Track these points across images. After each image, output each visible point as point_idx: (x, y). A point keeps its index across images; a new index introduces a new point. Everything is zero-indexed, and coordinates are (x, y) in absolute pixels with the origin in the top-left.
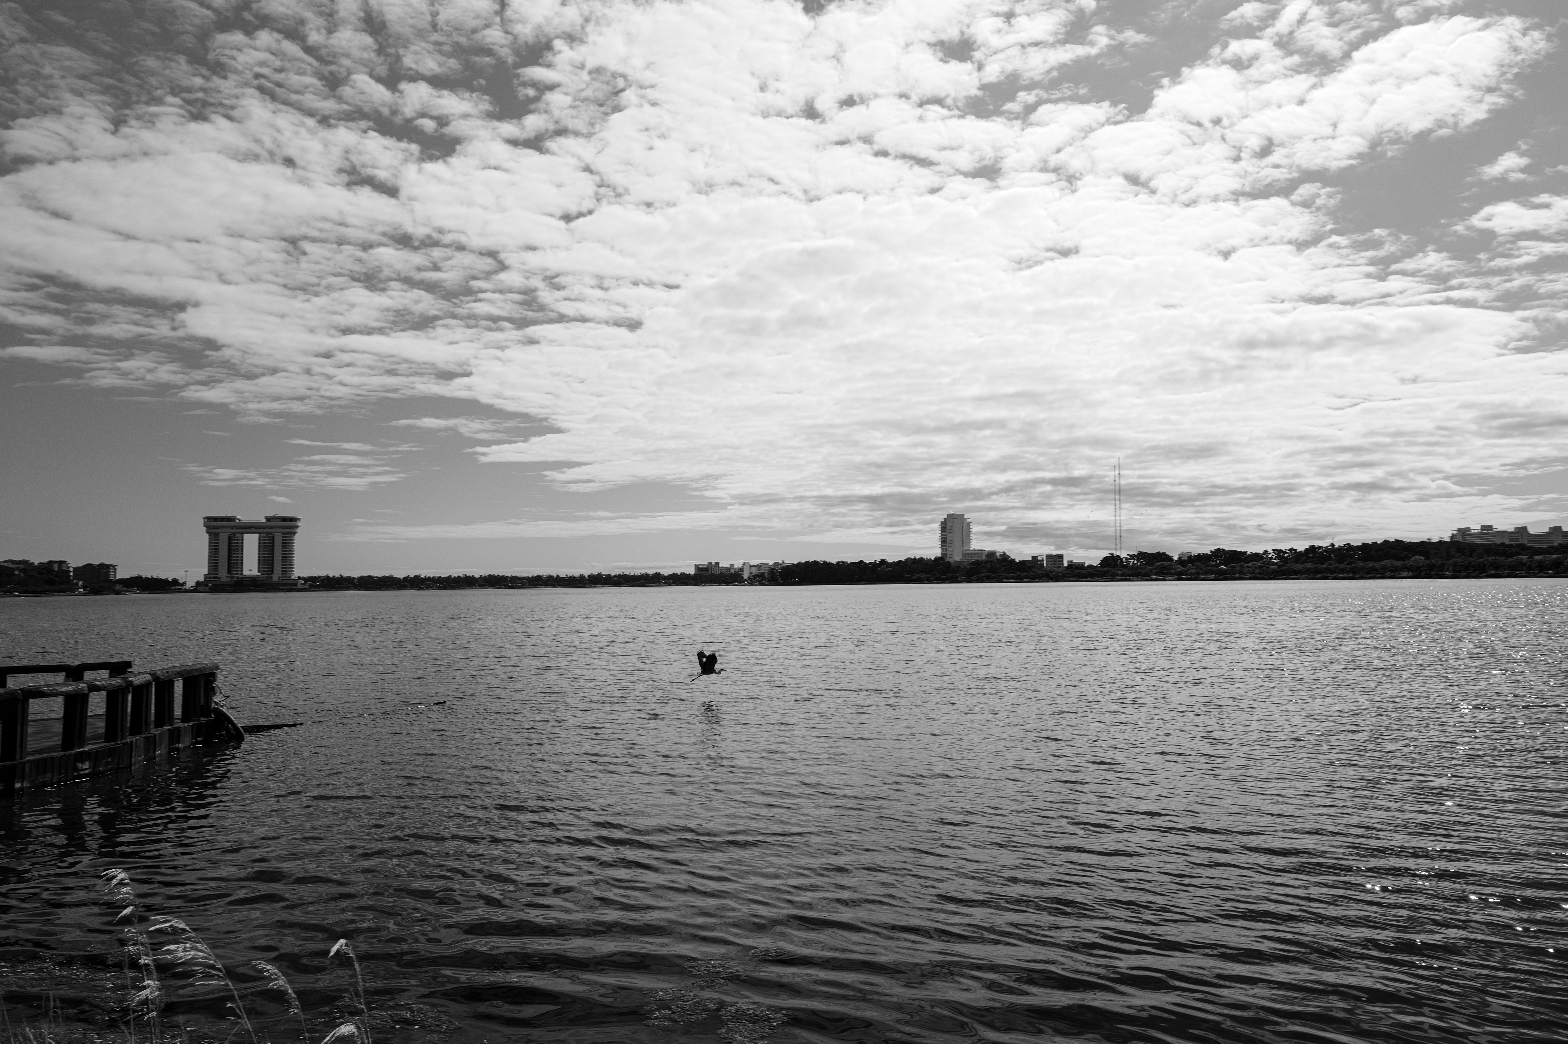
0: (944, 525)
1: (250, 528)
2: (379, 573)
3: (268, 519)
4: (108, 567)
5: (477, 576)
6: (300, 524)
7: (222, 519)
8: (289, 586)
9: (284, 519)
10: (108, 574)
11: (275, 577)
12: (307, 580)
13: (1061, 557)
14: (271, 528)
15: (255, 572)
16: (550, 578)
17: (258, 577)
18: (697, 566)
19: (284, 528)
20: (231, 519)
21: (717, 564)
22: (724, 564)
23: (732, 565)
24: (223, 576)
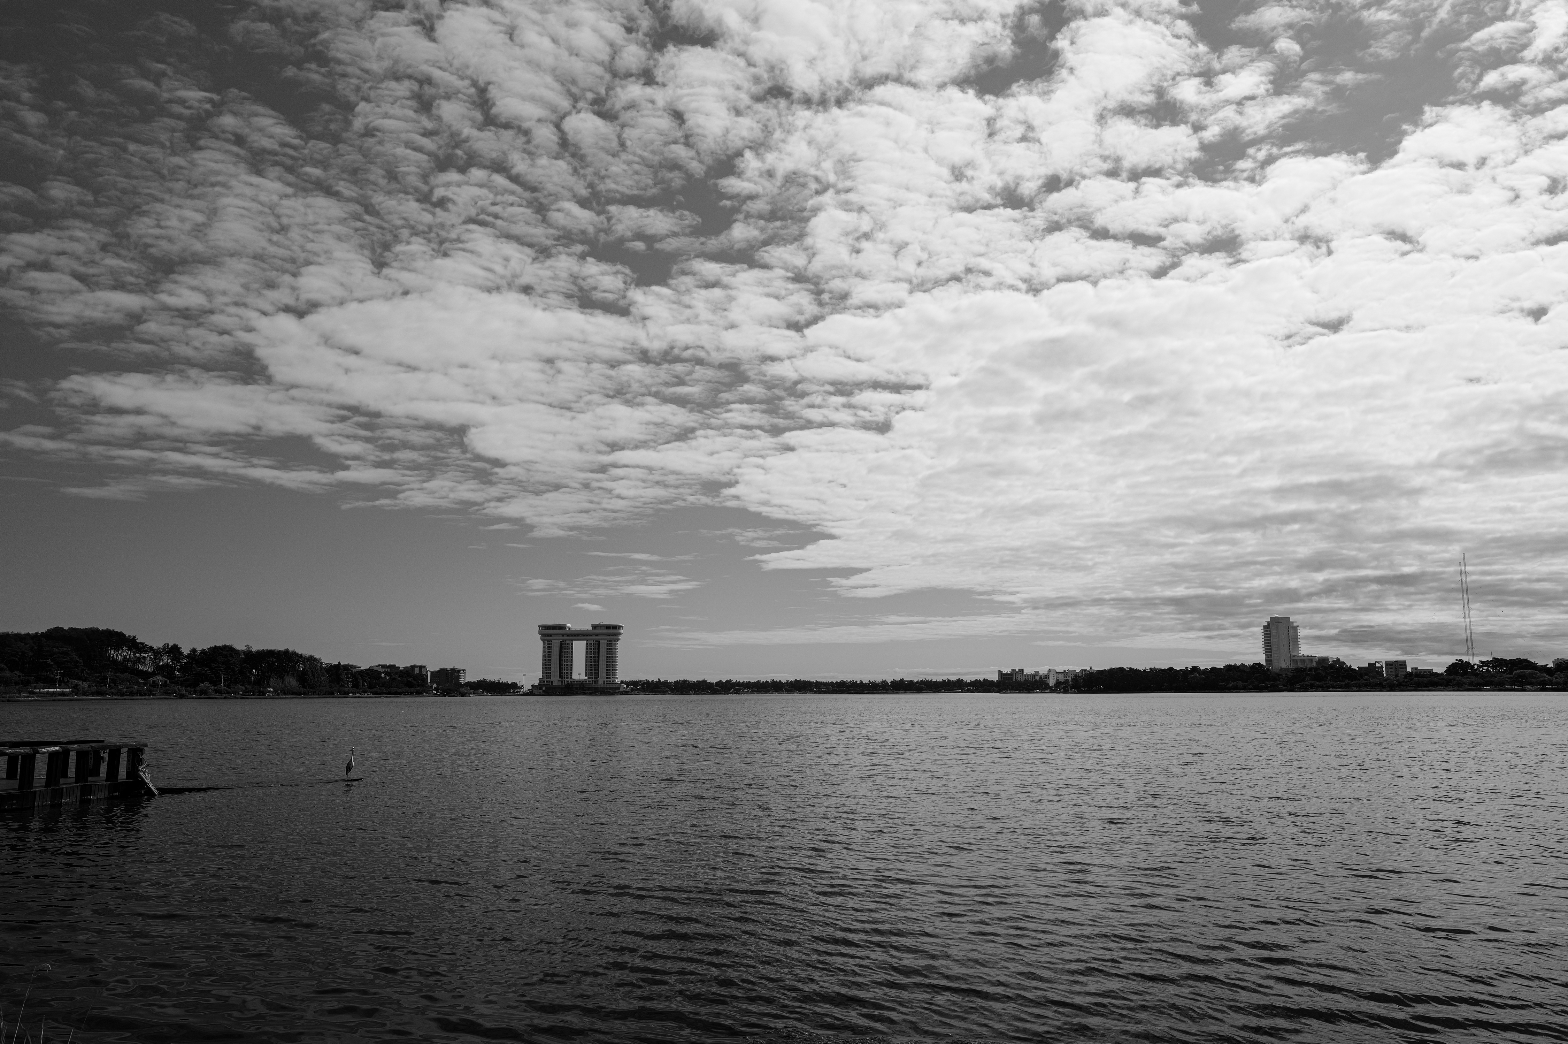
0: (1267, 629)
1: (578, 635)
2: (693, 678)
3: (595, 627)
4: (459, 671)
5: (784, 681)
6: (622, 631)
7: (555, 627)
8: (612, 690)
9: (609, 627)
10: (458, 677)
11: (600, 682)
12: (628, 684)
13: (1403, 664)
14: (597, 635)
15: (583, 677)
16: (853, 683)
17: (585, 680)
18: (1000, 673)
19: (608, 635)
20: (562, 627)
21: (1021, 670)
22: (1028, 670)
23: (1037, 672)
24: (555, 680)
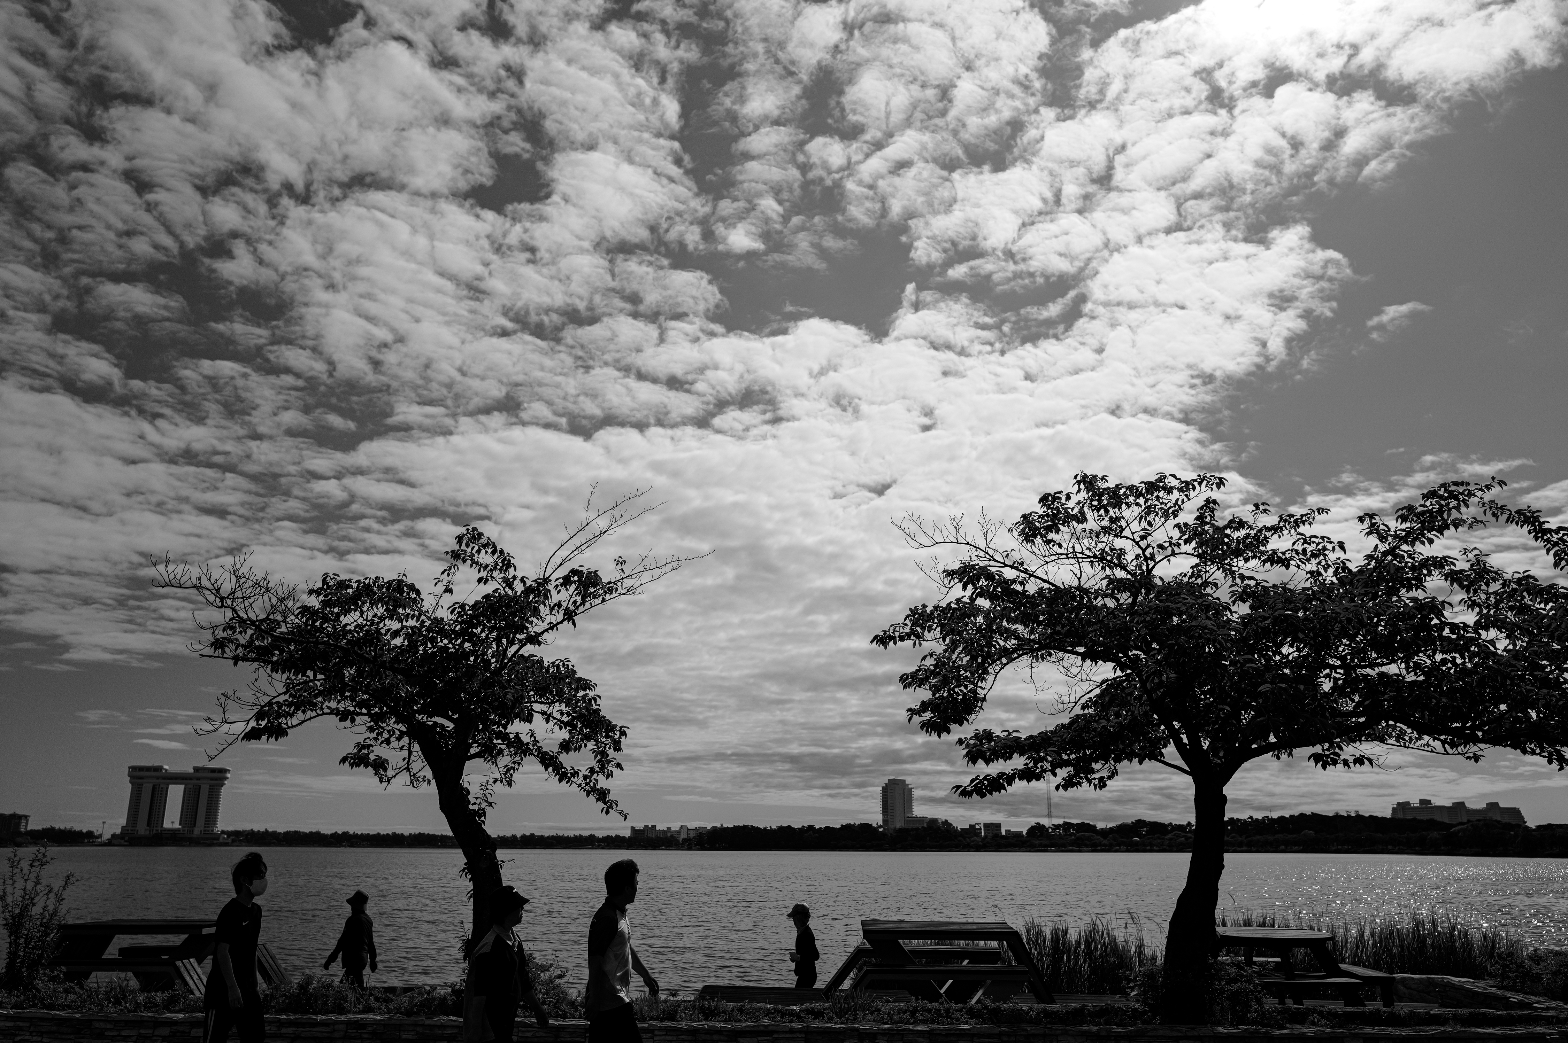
0: (885, 790)
1: (176, 778)
3: (197, 769)
4: (20, 818)
5: (406, 834)
6: (229, 775)
7: (148, 769)
8: (211, 840)
9: (213, 770)
10: (19, 824)
11: (197, 831)
12: (230, 834)
13: (998, 826)
14: (198, 779)
15: (177, 826)
17: (178, 830)
18: (633, 828)
19: (212, 779)
20: (159, 769)
21: (654, 827)
22: (661, 827)
23: (669, 828)
24: (142, 829)
